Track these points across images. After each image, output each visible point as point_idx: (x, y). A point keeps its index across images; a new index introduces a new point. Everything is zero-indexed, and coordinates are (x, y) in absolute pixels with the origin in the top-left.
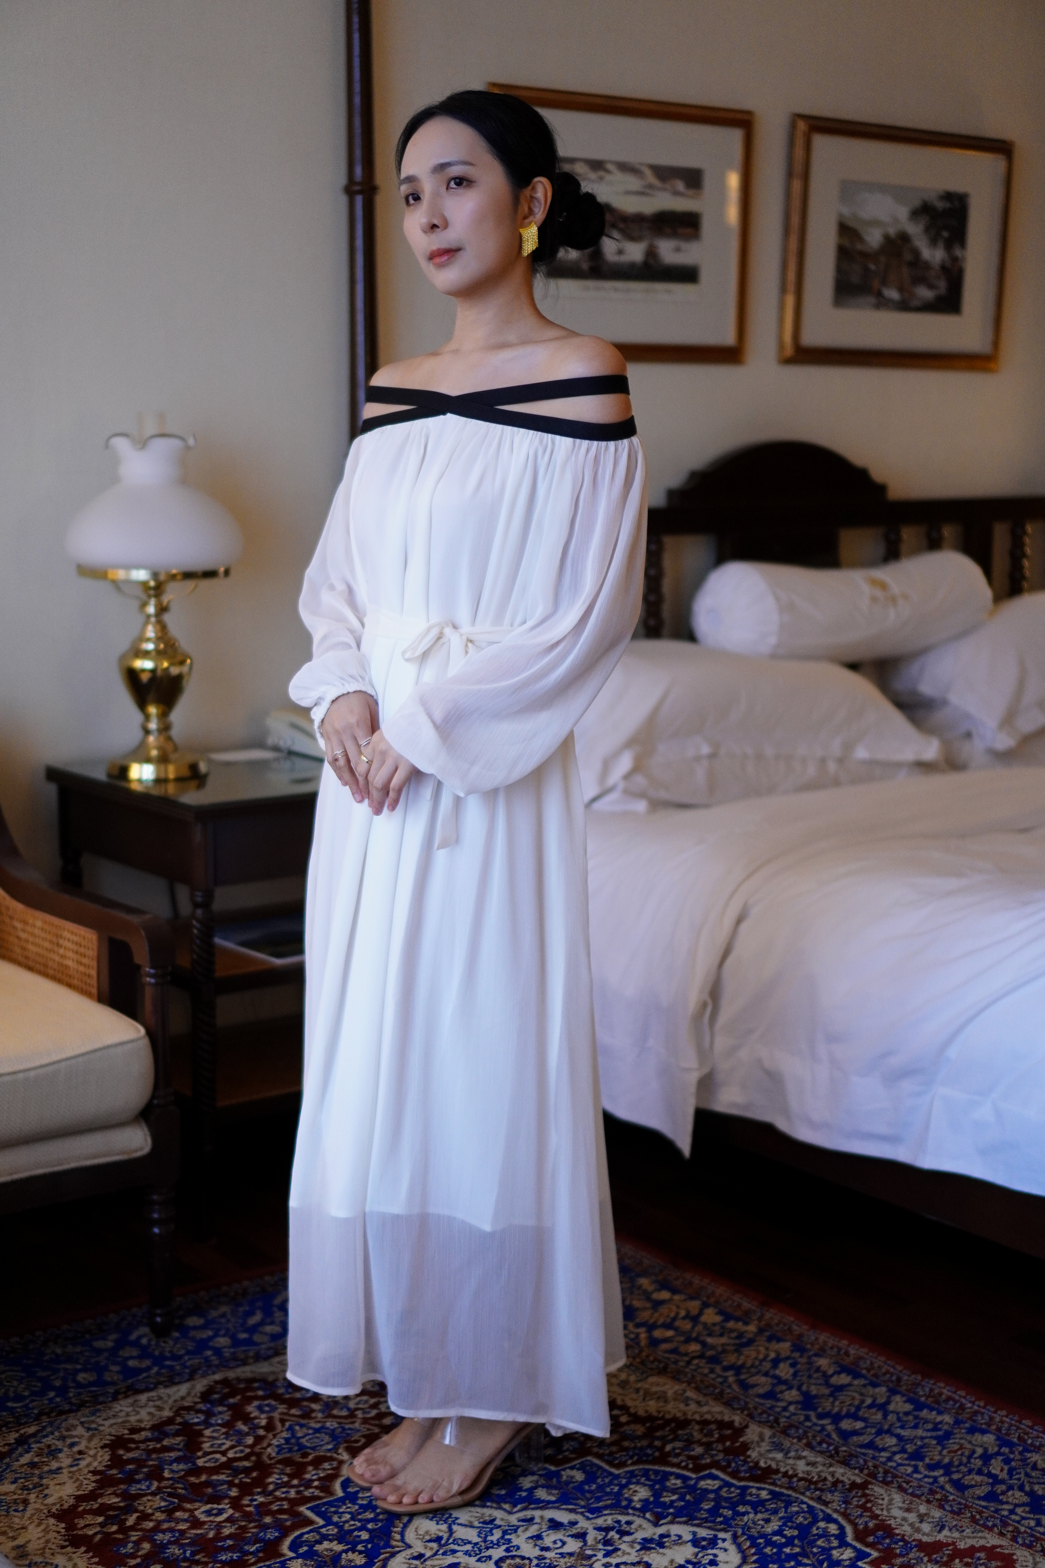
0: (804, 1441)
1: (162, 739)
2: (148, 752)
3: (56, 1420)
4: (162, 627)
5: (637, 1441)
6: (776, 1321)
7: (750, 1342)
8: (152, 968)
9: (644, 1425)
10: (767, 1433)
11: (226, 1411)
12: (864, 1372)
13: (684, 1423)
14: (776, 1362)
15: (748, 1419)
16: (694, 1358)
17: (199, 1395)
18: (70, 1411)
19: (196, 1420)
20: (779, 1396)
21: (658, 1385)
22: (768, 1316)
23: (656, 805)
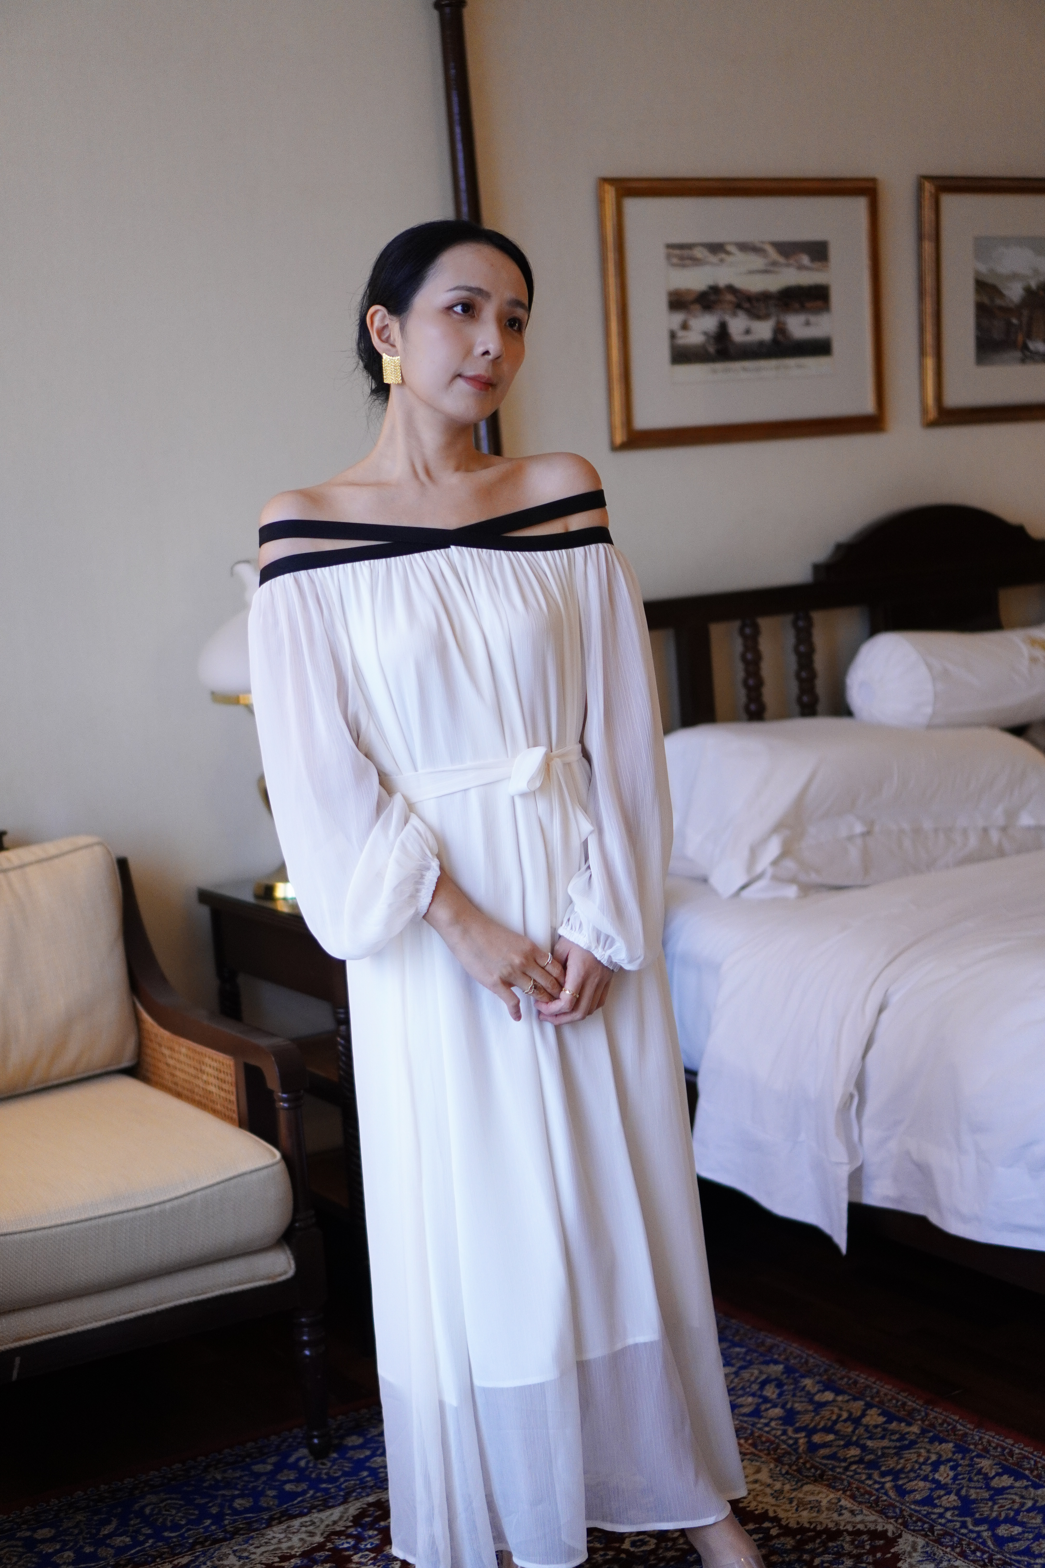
0: (958, 1550)
3: (209, 1549)
5: (785, 1555)
6: (940, 1421)
7: (913, 1443)
9: (794, 1538)
10: (921, 1542)
11: (376, 1535)
12: (1027, 1472)
13: (835, 1534)
14: (936, 1466)
15: (902, 1527)
16: (851, 1463)
17: (351, 1519)
18: (225, 1539)
19: (346, 1546)
20: (936, 1501)
21: (812, 1494)
22: (932, 1415)
23: (807, 889)
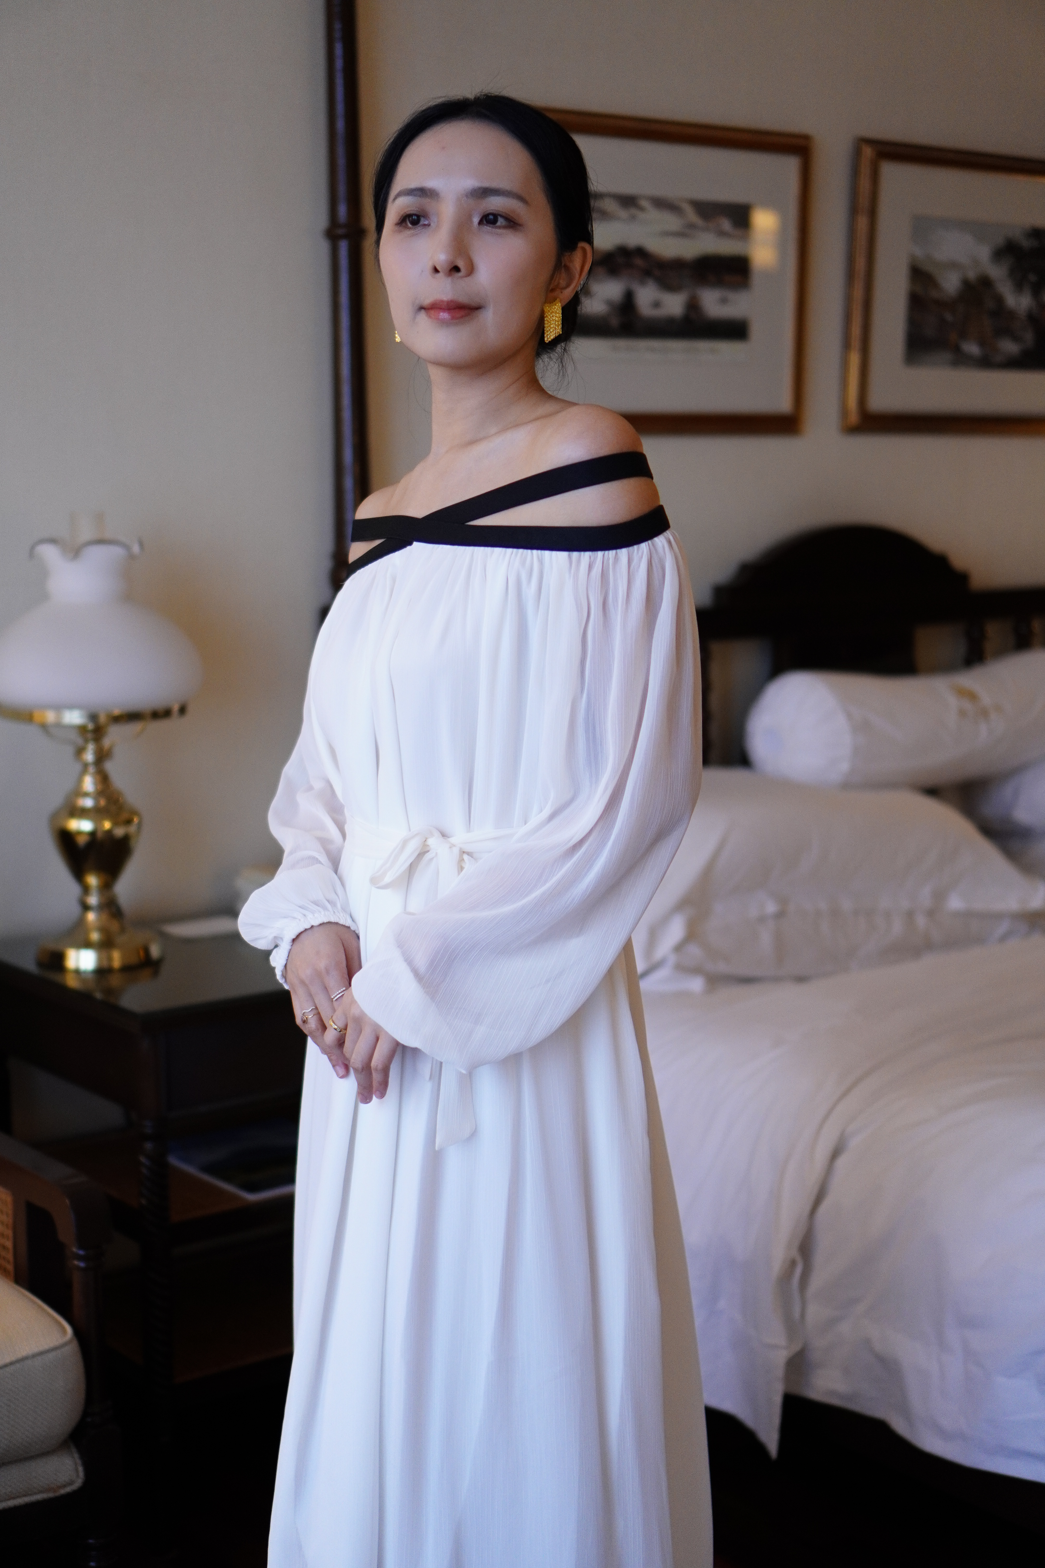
1: (104, 916)
2: (87, 932)
4: (103, 778)
8: (81, 1247)
23: (715, 981)
